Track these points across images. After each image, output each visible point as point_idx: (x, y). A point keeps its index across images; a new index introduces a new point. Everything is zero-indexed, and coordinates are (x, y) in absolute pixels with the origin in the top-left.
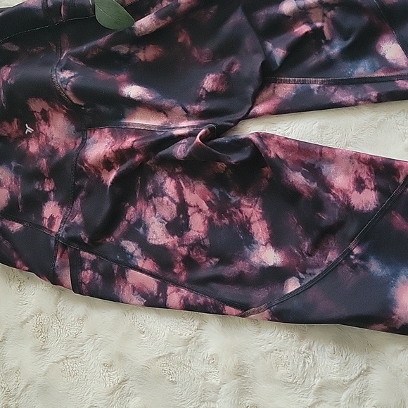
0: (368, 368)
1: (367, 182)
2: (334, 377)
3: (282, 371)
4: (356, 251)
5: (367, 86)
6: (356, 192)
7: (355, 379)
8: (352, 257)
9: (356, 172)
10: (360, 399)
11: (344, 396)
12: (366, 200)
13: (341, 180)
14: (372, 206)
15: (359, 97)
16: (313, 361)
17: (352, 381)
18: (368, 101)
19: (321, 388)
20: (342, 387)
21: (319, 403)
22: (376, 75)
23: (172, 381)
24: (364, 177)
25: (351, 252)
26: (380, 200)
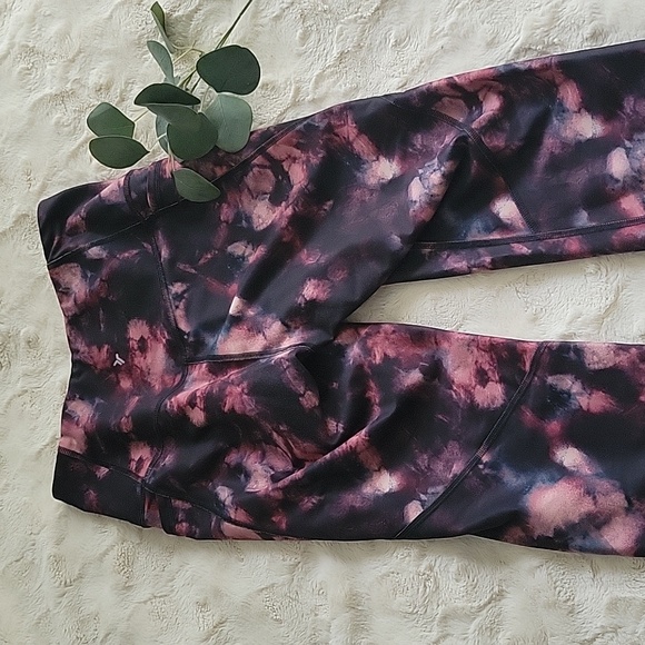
0: (501, 591)
1: (490, 373)
2: (460, 604)
3: (400, 599)
4: (485, 459)
5: (481, 250)
6: (478, 387)
7: (485, 605)
8: (481, 466)
9: (477, 362)
10: (492, 630)
11: (473, 627)
12: (492, 394)
13: (460, 373)
14: (499, 402)
15: (472, 262)
16: (435, 583)
17: (481, 608)
18: (482, 267)
19: (445, 618)
20: (470, 616)
21: (445, 637)
22: (492, 238)
23: (276, 620)
24: (487, 367)
25: (480, 462)
26: (507, 393)
